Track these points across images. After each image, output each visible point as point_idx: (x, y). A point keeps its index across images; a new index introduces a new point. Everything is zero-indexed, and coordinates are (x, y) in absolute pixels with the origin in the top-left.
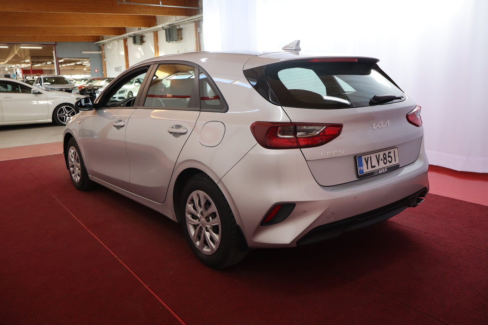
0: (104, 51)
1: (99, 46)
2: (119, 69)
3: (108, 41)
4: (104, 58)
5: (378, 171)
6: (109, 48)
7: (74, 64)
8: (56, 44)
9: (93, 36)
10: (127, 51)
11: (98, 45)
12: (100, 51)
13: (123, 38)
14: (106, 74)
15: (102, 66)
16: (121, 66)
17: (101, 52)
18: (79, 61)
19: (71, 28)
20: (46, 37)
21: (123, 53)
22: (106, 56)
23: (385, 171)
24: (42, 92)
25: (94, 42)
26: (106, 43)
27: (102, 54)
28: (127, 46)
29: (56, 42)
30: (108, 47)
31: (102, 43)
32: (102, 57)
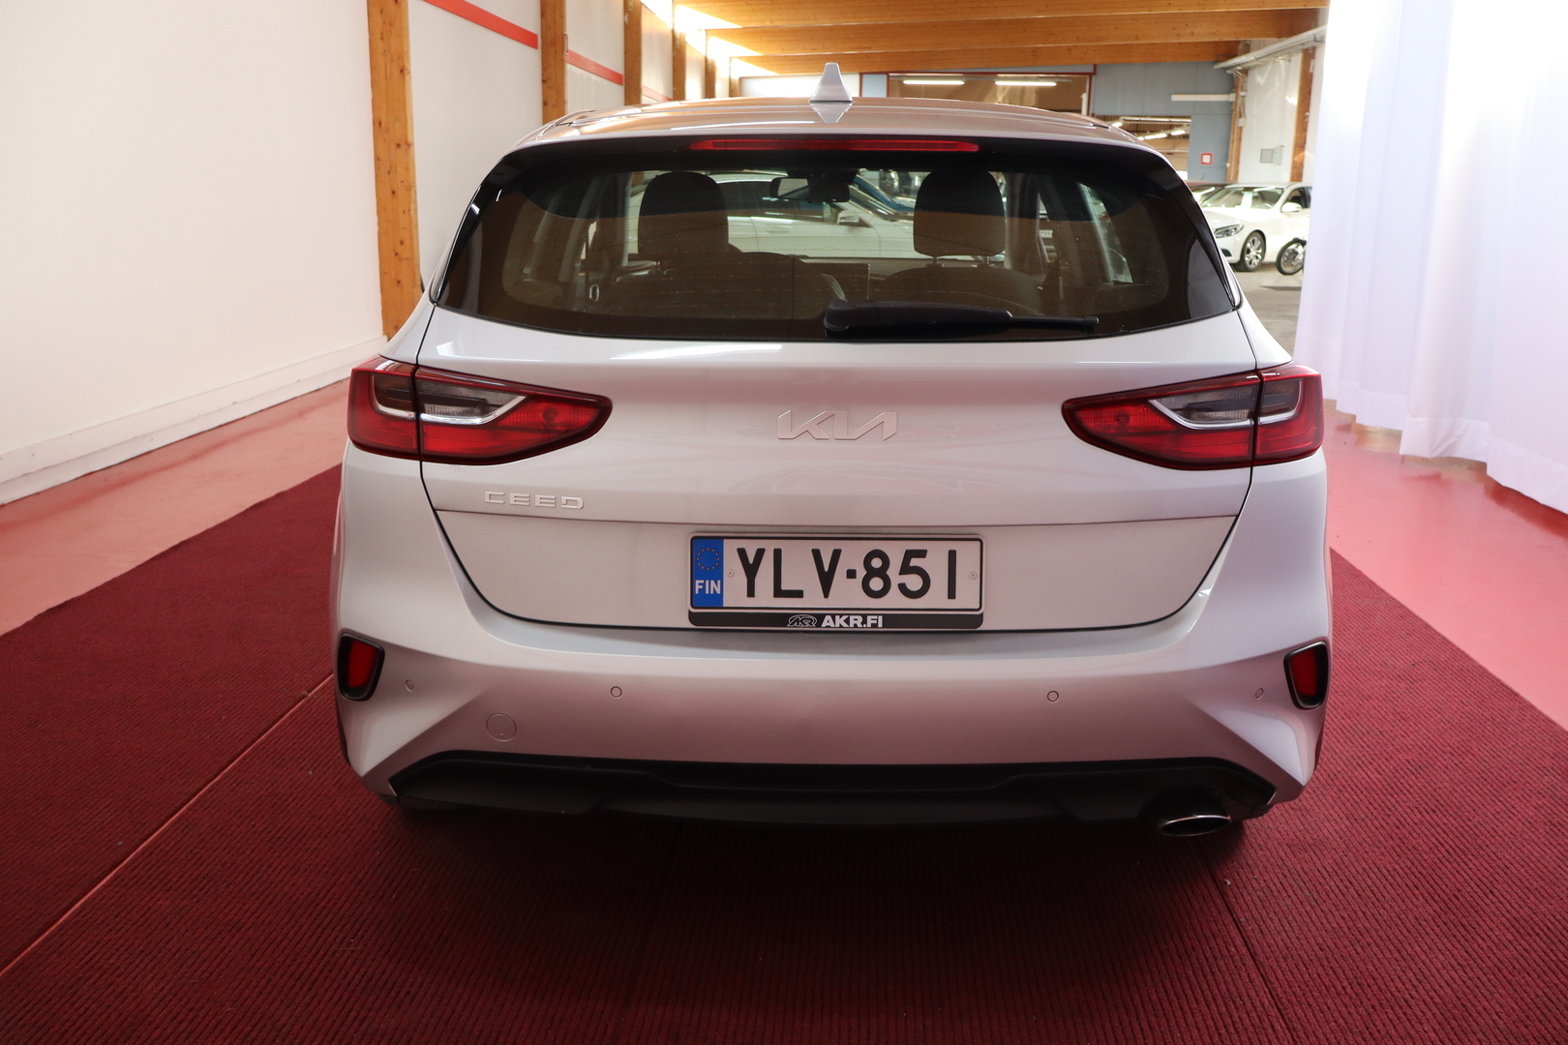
0: (1242, 94)
1: (1232, 75)
2: (1275, 156)
3: (1257, 59)
4: (1240, 117)
5: (820, 618)
6: (1259, 83)
7: (1163, 135)
8: (1094, 73)
9: (1216, 43)
10: (1309, 93)
11: (1228, 72)
12: (1232, 92)
13: (1302, 47)
14: (1237, 173)
15: (1228, 145)
16: (1282, 146)
17: (1231, 97)
18: (1179, 126)
19: (1134, 18)
20: (1069, 49)
21: (1293, 99)
22: (1248, 111)
23: (864, 622)
24: (871, 223)
25: (1218, 61)
26: (1252, 64)
27: (1236, 104)
28: (1312, 75)
29: (1095, 66)
30: (1258, 78)
31: (1239, 65)
32: (1232, 113)
